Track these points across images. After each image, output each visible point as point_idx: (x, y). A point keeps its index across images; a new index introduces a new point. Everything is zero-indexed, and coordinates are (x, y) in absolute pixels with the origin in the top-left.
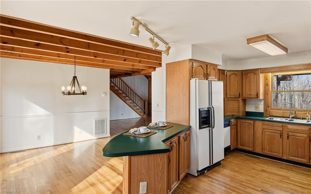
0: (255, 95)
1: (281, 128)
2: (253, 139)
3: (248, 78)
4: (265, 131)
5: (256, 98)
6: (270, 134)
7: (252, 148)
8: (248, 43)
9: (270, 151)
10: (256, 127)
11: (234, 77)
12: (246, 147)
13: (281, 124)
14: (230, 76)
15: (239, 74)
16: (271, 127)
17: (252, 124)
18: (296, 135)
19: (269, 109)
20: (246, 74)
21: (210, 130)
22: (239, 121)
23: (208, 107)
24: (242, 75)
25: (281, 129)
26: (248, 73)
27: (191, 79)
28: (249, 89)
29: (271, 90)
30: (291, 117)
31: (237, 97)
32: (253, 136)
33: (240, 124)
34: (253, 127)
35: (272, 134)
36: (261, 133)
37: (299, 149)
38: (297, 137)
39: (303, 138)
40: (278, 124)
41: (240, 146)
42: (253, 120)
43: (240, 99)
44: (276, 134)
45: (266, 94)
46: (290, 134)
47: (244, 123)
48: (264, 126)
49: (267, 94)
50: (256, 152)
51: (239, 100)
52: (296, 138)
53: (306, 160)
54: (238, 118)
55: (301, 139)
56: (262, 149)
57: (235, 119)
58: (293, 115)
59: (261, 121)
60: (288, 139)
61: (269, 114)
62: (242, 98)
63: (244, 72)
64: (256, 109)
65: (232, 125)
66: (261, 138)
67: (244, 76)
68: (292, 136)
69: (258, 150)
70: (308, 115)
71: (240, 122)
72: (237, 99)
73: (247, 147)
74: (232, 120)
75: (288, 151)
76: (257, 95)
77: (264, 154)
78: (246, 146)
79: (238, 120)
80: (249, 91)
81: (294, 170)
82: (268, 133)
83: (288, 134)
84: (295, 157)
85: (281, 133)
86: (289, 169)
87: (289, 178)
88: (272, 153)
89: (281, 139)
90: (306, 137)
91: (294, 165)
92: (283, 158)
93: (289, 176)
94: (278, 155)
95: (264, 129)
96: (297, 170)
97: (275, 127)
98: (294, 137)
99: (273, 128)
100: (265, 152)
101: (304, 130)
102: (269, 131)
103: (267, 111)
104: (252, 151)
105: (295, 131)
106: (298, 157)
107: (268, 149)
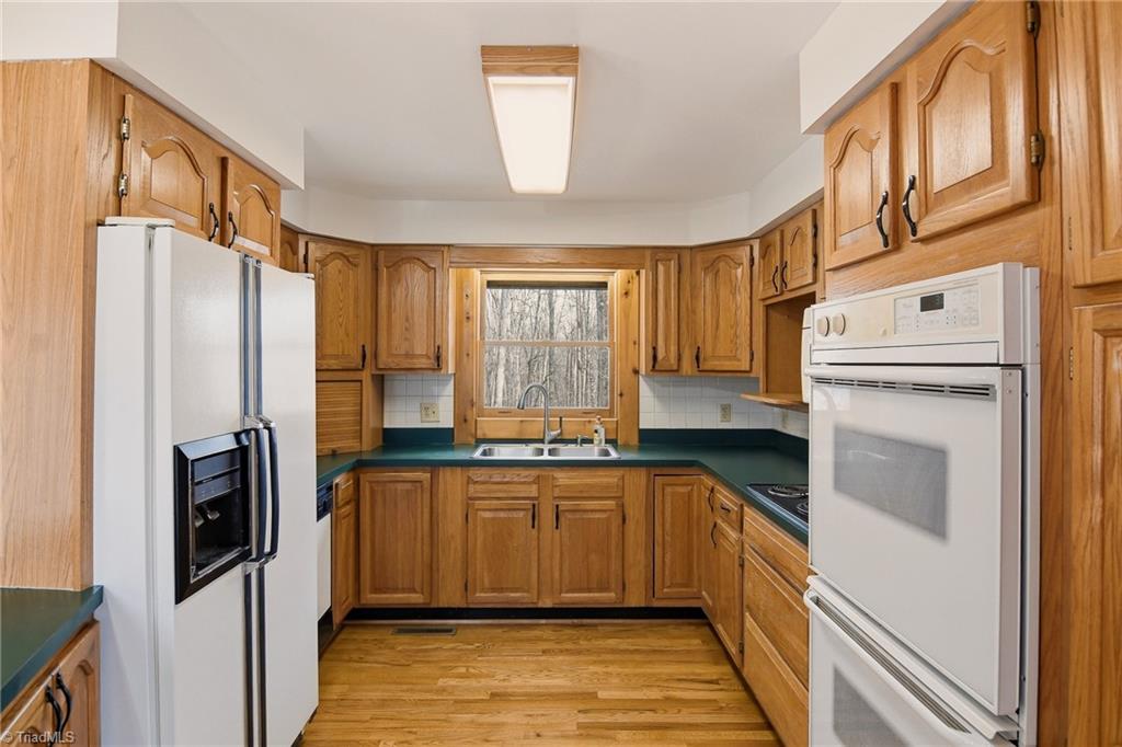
0: (429, 358)
1: (535, 487)
2: (427, 549)
3: (399, 281)
4: (477, 510)
5: (434, 369)
6: (493, 519)
7: (422, 593)
8: (486, 71)
9: (493, 590)
10: (441, 495)
11: (340, 271)
12: (396, 596)
13: (534, 472)
14: (323, 262)
15: (364, 262)
16: (500, 486)
17: (427, 485)
18: (582, 507)
19: (472, 414)
20: (395, 266)
21: (247, 578)
22: (367, 478)
23: (238, 429)
24: (376, 269)
25: (533, 491)
26: (402, 259)
27: (108, 220)
28: (406, 329)
29: (478, 339)
30: (547, 438)
31: (353, 366)
32: (427, 540)
33: (373, 492)
34: (427, 496)
35: (502, 515)
36: (460, 519)
37: (593, 557)
38: (585, 516)
39: (604, 516)
40: (524, 472)
41: (369, 596)
42: (429, 468)
43: (366, 376)
44: (515, 515)
45: (465, 354)
46: (564, 504)
47: (391, 485)
48: (472, 488)
49: (468, 355)
50: (441, 605)
51: (361, 381)
52: (583, 519)
53: (613, 595)
54: (359, 466)
55: (599, 519)
56: (466, 589)
57: (349, 471)
58: (555, 433)
59: (459, 469)
60: (557, 527)
61: (473, 431)
62: (374, 372)
63: (382, 254)
64: (427, 415)
65: (341, 503)
66: (458, 541)
67: (384, 272)
68: (569, 515)
69: (450, 597)
70: (598, 427)
71: (370, 482)
72: (351, 376)
73: (403, 591)
74: (337, 480)
75: (557, 575)
76: (438, 358)
77: (471, 606)
78: (396, 590)
79: (361, 476)
80: (406, 339)
81: (584, 644)
82: (488, 515)
83: (557, 506)
84: (580, 590)
85: (534, 505)
86: (569, 646)
87: (593, 696)
88: (501, 595)
89: (534, 532)
90: (612, 510)
91: (576, 621)
92: (540, 605)
93: (590, 688)
94: (524, 598)
95: (470, 499)
96: (593, 642)
97: (512, 487)
98: (578, 515)
99: (505, 491)
100: (478, 595)
101: (607, 487)
102: (492, 507)
103: (465, 421)
104: (424, 604)
105: (581, 492)
106: (590, 591)
107: (486, 581)
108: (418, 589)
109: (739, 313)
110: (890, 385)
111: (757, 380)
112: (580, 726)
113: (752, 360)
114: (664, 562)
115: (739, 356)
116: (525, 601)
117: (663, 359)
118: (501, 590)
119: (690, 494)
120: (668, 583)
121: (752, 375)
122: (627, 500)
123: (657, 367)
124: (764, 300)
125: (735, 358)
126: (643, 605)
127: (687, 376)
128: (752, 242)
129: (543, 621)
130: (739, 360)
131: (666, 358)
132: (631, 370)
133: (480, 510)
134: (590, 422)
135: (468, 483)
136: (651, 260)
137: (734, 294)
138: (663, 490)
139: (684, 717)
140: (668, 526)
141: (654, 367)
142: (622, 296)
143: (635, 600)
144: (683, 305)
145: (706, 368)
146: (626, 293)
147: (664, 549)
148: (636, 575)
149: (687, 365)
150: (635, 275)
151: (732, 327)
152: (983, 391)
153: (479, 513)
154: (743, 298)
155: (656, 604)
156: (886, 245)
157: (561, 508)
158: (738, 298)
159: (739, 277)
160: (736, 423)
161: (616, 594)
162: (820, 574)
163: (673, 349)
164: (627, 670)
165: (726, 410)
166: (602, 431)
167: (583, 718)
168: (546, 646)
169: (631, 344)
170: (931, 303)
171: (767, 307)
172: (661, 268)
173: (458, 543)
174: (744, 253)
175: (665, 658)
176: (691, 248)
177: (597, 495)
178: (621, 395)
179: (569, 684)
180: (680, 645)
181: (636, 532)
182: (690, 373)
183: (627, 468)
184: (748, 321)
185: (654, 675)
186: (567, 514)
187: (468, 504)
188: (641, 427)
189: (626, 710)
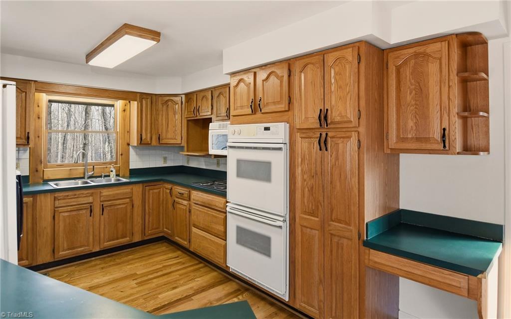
4: (60, 213)
6: (69, 216)
9: (69, 249)
10: (39, 208)
13: (90, 191)
16: (73, 200)
17: (30, 204)
18: (114, 204)
19: (41, 167)
25: (90, 199)
29: (44, 128)
30: (86, 177)
34: (31, 210)
35: (74, 213)
36: (50, 218)
37: (119, 224)
38: (116, 207)
39: (124, 206)
40: (85, 192)
42: (31, 196)
44: (81, 212)
46: (106, 204)
48: (57, 202)
49: (38, 137)
50: (39, 264)
52: (115, 209)
53: (128, 239)
55: (122, 207)
56: (54, 253)
58: (91, 173)
59: (49, 194)
60: (102, 214)
61: (42, 177)
69: (44, 258)
70: (113, 169)
76: (28, 138)
77: (56, 260)
81: (118, 261)
82: (66, 214)
83: (102, 205)
84: (113, 240)
85: (91, 206)
86: (112, 263)
87: (135, 274)
88: (74, 251)
89: (91, 218)
90: (128, 203)
91: (109, 254)
92: (94, 251)
93: (133, 272)
94: (85, 249)
95: (57, 208)
96: (122, 259)
97: (79, 199)
98: (112, 208)
99: (76, 202)
100: (60, 253)
101: (126, 193)
102: (69, 210)
103: (37, 171)
104: (29, 265)
105: (114, 197)
106: (117, 239)
107: (65, 245)
108: (24, 258)
109: (177, 122)
110: (255, 148)
111: (183, 147)
112: (136, 284)
113: (182, 140)
114: (149, 221)
115: (176, 138)
116: (86, 250)
117: (145, 139)
118: (74, 248)
119: (159, 192)
120: (150, 228)
121: (182, 145)
122: (134, 198)
123: (142, 142)
124: (187, 118)
125: (175, 139)
126: (141, 240)
127: (154, 146)
128: (182, 96)
129: (94, 258)
130: (176, 140)
131: (146, 139)
132: (126, 144)
133: (62, 212)
134: (107, 167)
135: (55, 200)
136: (140, 98)
137: (175, 115)
138: (149, 192)
139: (173, 269)
140: (151, 205)
141: (141, 142)
142: (122, 111)
143: (137, 238)
144: (153, 117)
145: (162, 143)
146: (124, 110)
147: (149, 215)
148: (137, 228)
149: (154, 143)
150: (128, 103)
151: (174, 127)
152: (280, 149)
153: (61, 214)
154: (178, 116)
155: (146, 238)
156: (252, 112)
157: (104, 206)
158: (177, 116)
159: (177, 108)
160: (169, 164)
161: (129, 237)
162: (231, 202)
163: (149, 135)
164: (142, 264)
165: (165, 159)
166: (114, 171)
167: (135, 282)
168: (102, 266)
169: (126, 132)
170: (267, 129)
171: (188, 120)
172: (144, 102)
173: (49, 230)
174: (178, 99)
175: (155, 256)
176: (156, 95)
177: (122, 197)
178: (122, 155)
179: (122, 274)
180: (158, 250)
181: (138, 210)
182: (155, 145)
183: (134, 185)
184: (180, 125)
185: (154, 261)
186: (107, 208)
187: (55, 210)
188: (130, 168)
189: (151, 274)
